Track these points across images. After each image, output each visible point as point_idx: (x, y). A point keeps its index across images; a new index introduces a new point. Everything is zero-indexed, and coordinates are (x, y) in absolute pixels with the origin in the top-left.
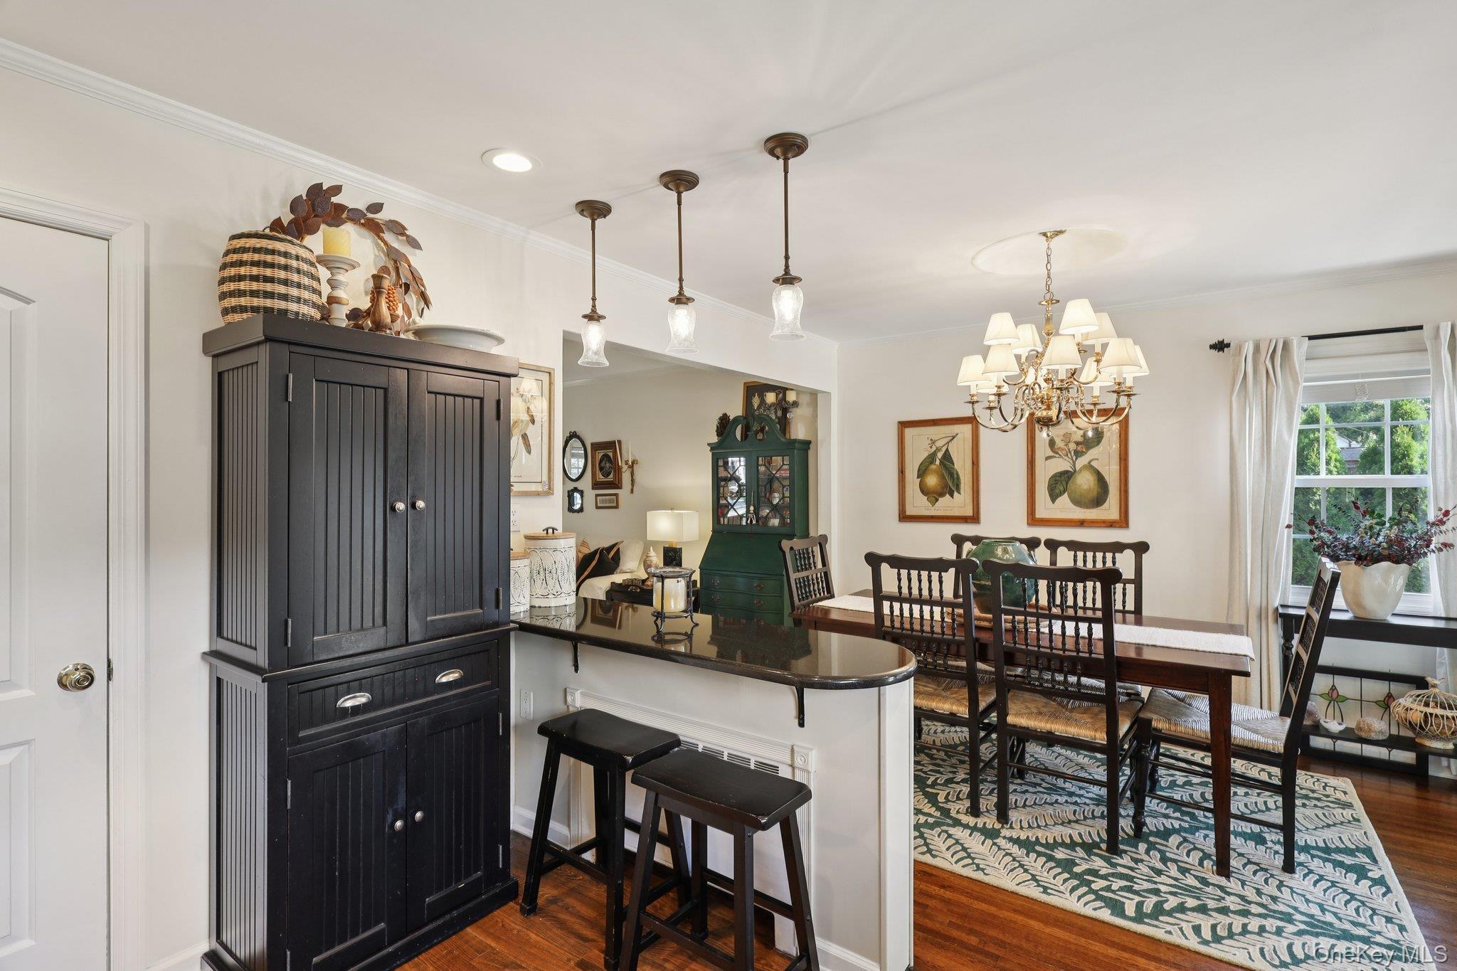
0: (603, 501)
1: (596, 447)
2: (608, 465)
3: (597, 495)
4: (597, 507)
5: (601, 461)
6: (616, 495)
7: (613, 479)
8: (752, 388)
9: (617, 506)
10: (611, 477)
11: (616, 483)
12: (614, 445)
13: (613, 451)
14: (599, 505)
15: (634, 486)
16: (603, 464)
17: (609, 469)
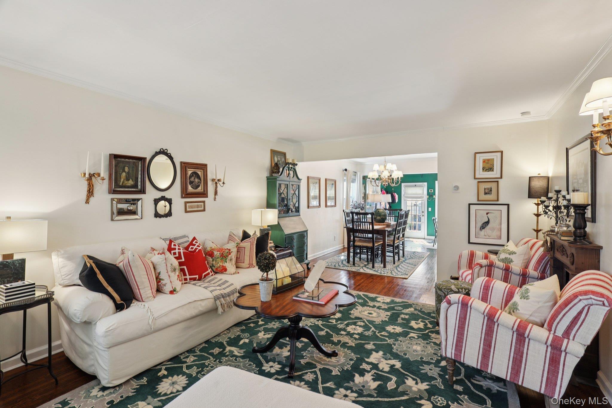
0: (190, 207)
1: (185, 166)
2: (197, 180)
3: (186, 203)
4: (186, 212)
5: (190, 177)
6: (204, 202)
7: (202, 191)
8: (274, 153)
9: (204, 210)
10: (200, 189)
11: (204, 194)
12: (203, 167)
13: (202, 171)
14: (188, 210)
15: (217, 196)
16: (192, 179)
17: (198, 184)
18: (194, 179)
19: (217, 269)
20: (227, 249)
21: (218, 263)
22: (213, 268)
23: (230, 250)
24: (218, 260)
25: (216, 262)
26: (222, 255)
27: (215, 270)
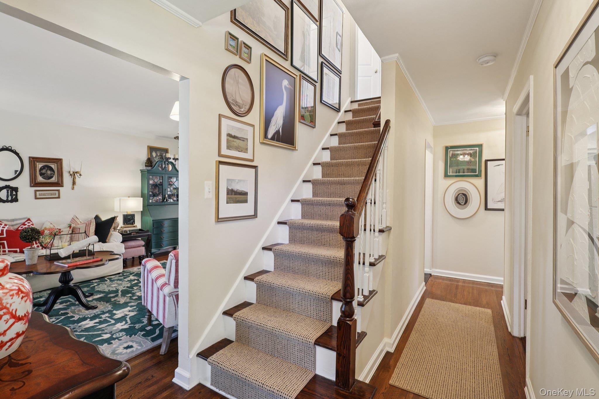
0: (41, 195)
1: (34, 160)
2: (49, 172)
3: (36, 191)
4: (36, 198)
6: (58, 191)
7: (56, 181)
8: (151, 149)
9: (59, 197)
10: (54, 179)
11: (59, 184)
12: (59, 161)
13: (56, 164)
14: (38, 196)
15: (75, 186)
16: (44, 171)
17: (50, 175)
18: (46, 171)
19: (45, 245)
20: (58, 229)
21: (46, 240)
22: (42, 244)
23: (60, 230)
24: (46, 237)
25: (44, 239)
26: (51, 234)
27: (44, 246)
